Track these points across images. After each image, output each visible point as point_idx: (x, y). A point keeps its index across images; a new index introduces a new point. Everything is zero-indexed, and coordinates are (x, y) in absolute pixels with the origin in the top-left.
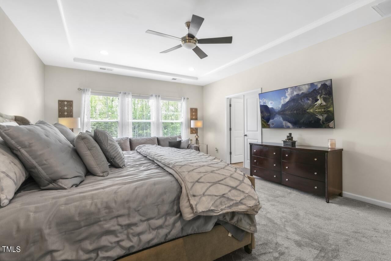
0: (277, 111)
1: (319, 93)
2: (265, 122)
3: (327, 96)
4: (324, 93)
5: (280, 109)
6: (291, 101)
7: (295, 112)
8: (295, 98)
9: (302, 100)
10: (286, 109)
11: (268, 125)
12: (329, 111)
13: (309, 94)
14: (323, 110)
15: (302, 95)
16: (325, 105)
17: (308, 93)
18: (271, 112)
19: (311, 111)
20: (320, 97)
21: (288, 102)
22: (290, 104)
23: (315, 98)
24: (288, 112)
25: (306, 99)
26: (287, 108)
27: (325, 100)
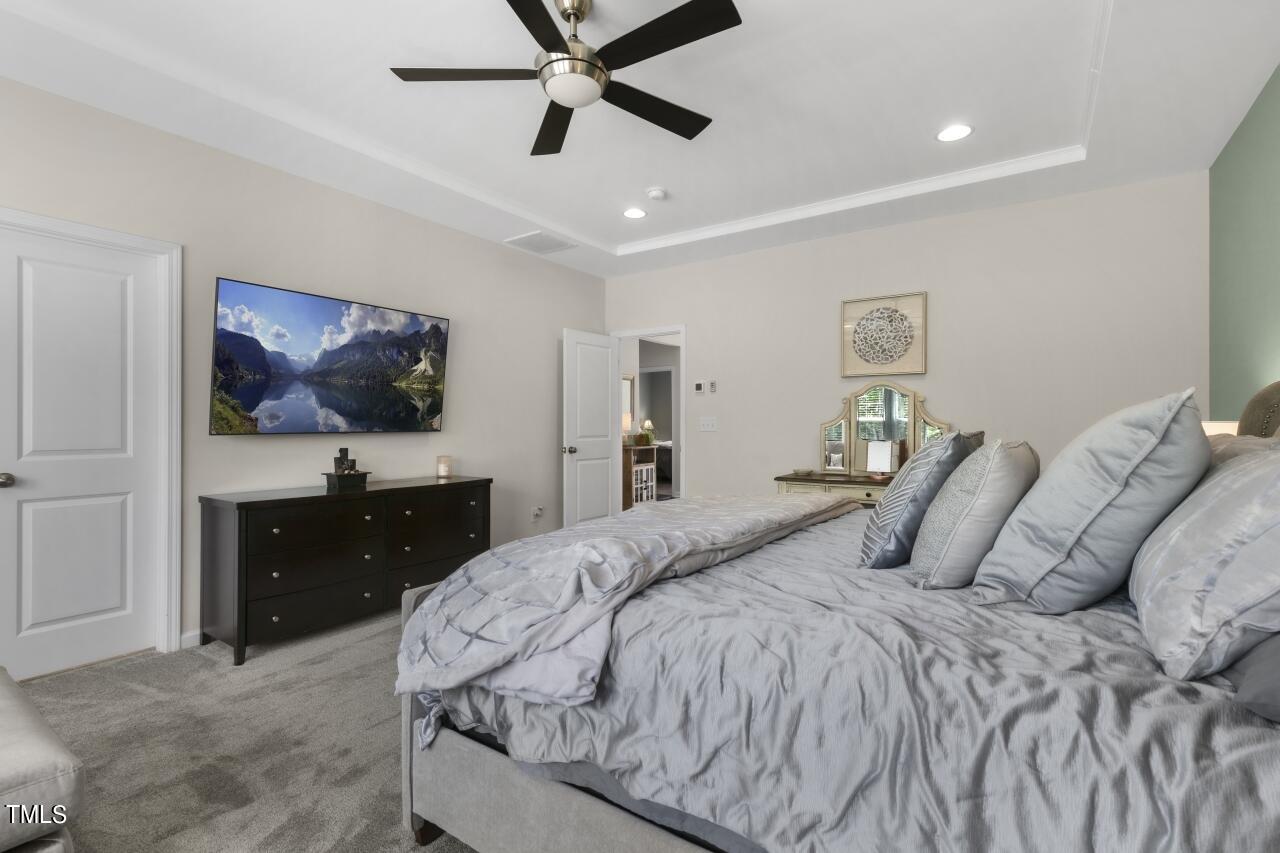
0: (302, 369)
1: (424, 345)
2: (233, 408)
3: (438, 356)
4: (433, 347)
5: (311, 366)
6: (354, 345)
7: (363, 382)
8: (369, 340)
9: (385, 352)
10: (335, 367)
11: (251, 419)
12: (436, 392)
13: (404, 339)
14: (426, 387)
15: (388, 338)
16: (430, 377)
17: (401, 336)
18: (273, 370)
19: (403, 385)
20: (426, 354)
21: (345, 347)
22: (351, 353)
23: (416, 353)
24: (340, 381)
25: (395, 351)
26: (338, 365)
27: (434, 363)
